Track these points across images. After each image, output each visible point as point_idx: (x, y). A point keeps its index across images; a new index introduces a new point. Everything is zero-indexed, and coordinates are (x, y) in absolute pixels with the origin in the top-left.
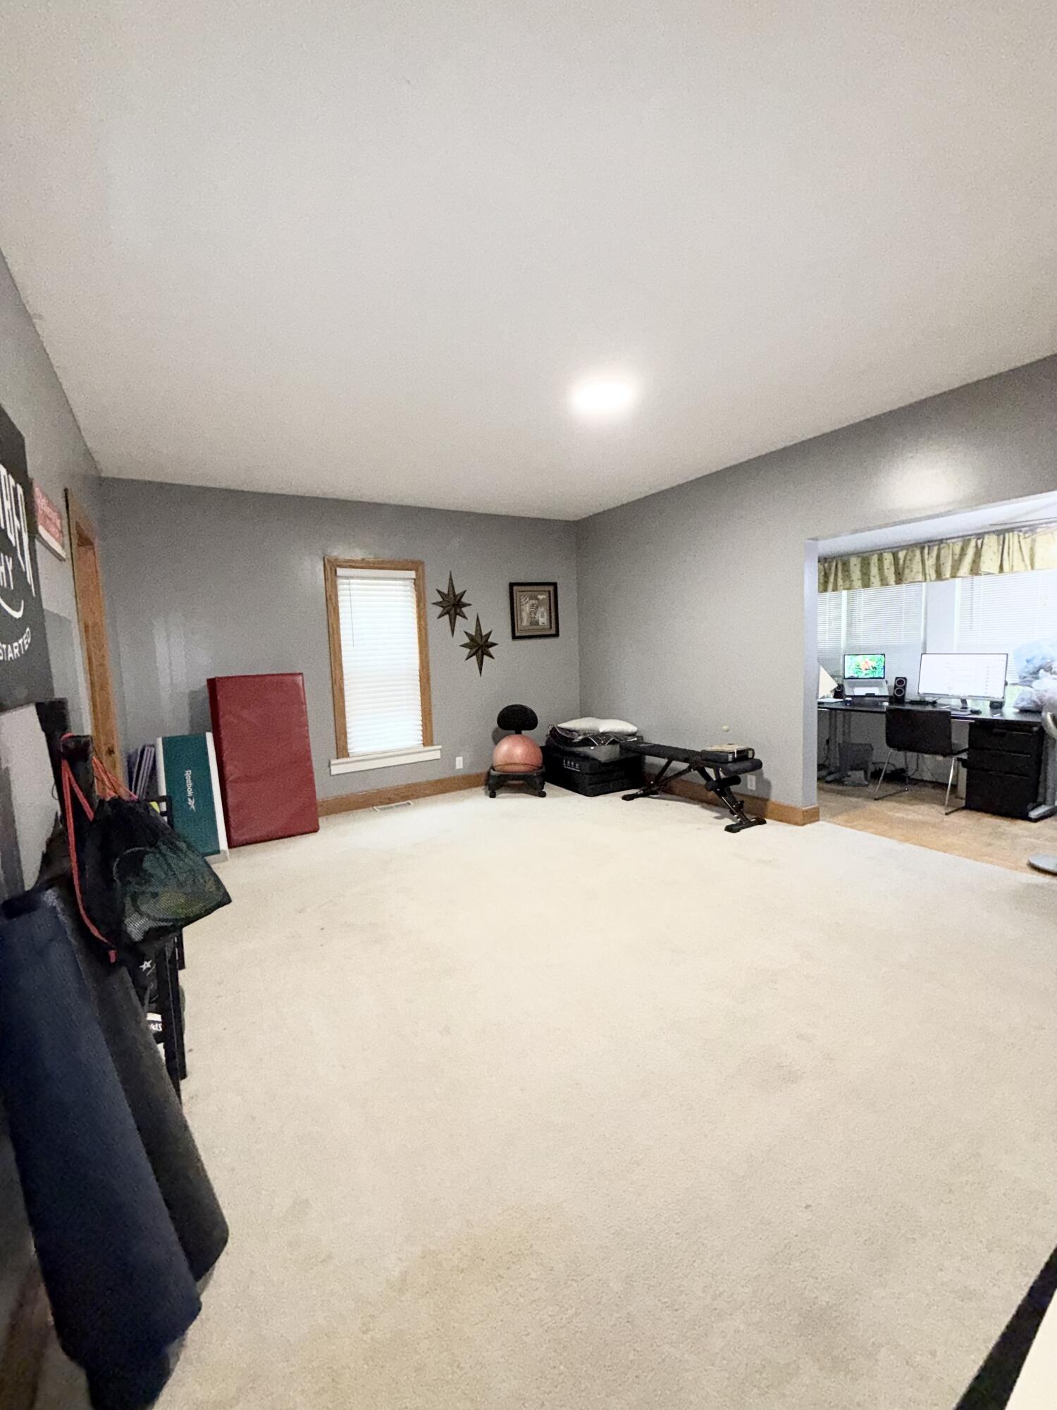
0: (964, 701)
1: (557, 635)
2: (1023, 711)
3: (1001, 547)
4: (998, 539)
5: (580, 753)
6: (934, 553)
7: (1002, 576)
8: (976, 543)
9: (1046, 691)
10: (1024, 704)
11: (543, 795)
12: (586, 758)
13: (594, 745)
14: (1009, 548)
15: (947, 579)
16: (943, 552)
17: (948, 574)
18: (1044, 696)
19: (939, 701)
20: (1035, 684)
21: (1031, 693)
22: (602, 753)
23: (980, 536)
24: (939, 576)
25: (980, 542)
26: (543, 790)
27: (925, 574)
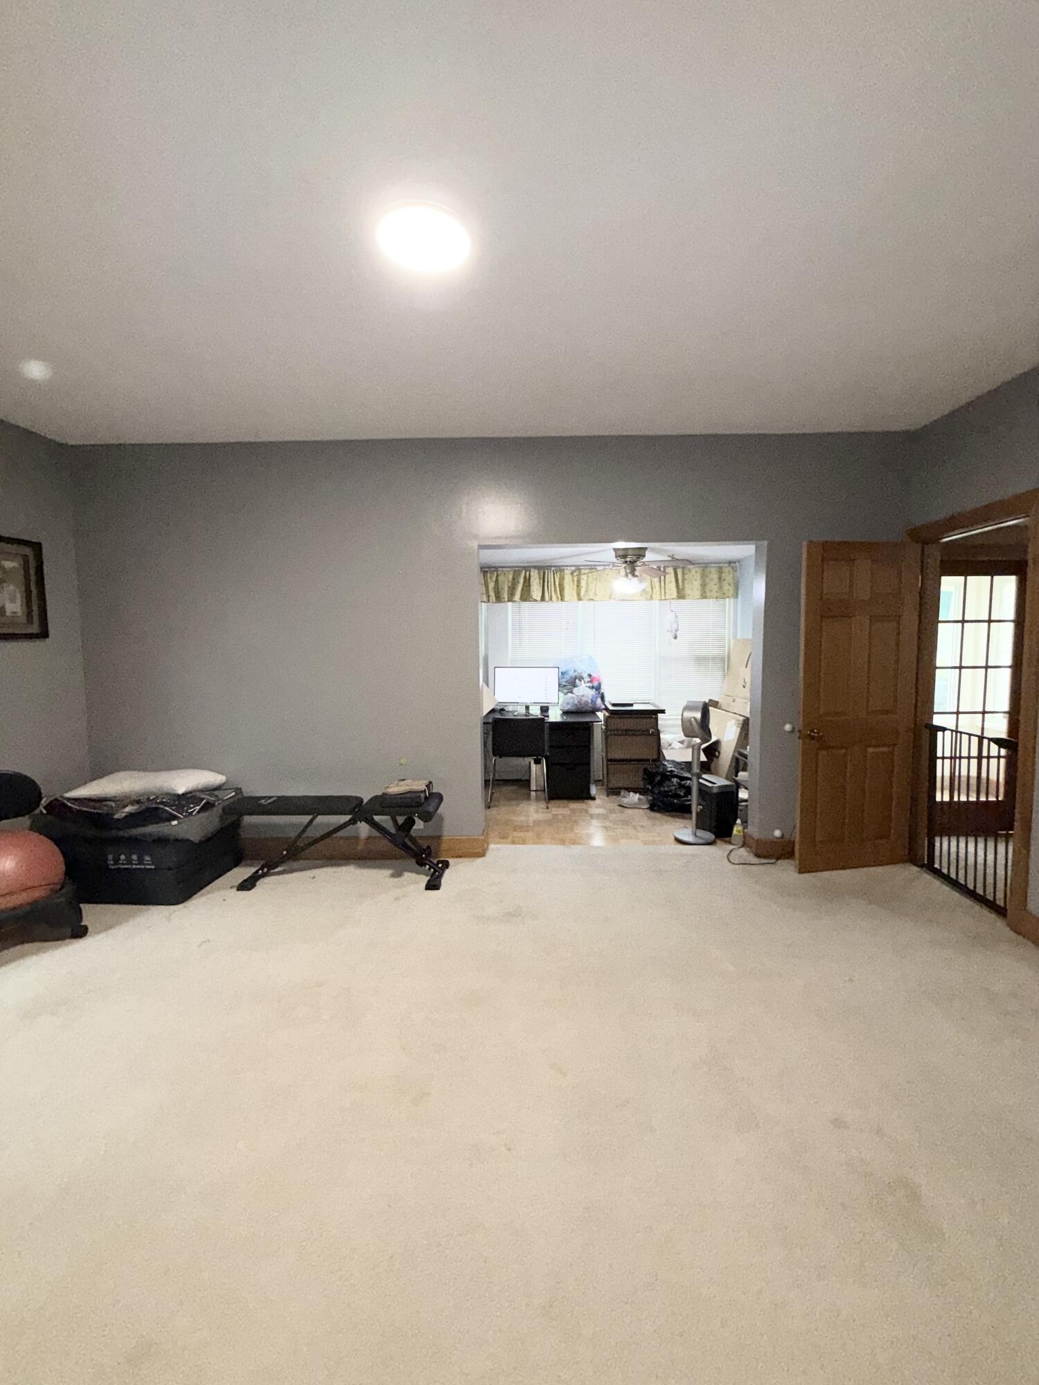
0: (527, 708)
1: (44, 634)
2: (566, 713)
3: (542, 580)
4: (539, 573)
5: (144, 835)
6: (494, 579)
7: (543, 604)
8: (525, 574)
9: (583, 696)
10: (567, 708)
11: (80, 932)
12: (162, 841)
13: (175, 818)
14: (548, 582)
15: (505, 602)
16: (500, 579)
17: (505, 596)
18: (582, 700)
19: (506, 709)
20: (575, 690)
21: (573, 698)
22: (190, 827)
23: (527, 569)
24: (499, 599)
25: (528, 573)
26: (82, 924)
27: (489, 596)
